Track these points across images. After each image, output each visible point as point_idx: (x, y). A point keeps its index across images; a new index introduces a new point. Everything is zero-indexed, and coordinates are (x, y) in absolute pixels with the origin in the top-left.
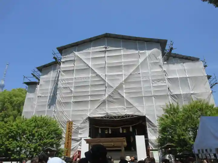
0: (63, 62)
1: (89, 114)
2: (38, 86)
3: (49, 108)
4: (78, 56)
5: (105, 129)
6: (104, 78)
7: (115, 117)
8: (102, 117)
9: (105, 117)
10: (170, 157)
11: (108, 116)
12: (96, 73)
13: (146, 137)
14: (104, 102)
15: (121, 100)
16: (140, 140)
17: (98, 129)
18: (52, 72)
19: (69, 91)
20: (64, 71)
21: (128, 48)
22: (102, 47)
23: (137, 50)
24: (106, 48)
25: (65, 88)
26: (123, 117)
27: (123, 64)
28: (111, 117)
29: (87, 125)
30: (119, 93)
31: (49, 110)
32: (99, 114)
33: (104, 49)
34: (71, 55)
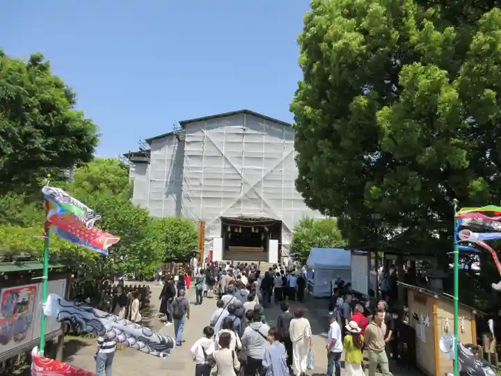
0: (188, 143)
1: (223, 214)
2: (149, 166)
3: (167, 196)
4: (207, 137)
5: (236, 227)
6: (240, 172)
7: (250, 219)
8: (236, 218)
9: (239, 218)
10: (297, 263)
11: (242, 218)
12: (230, 164)
13: (280, 241)
14: (239, 202)
15: (257, 200)
16: (273, 244)
17: (227, 226)
18: (167, 147)
19: (198, 184)
20: (190, 156)
21: (271, 134)
22: (239, 127)
23: (282, 139)
24: (244, 130)
25: (192, 179)
26: (258, 220)
27: (264, 156)
28: (246, 219)
29: (219, 225)
30: (256, 193)
31: (167, 199)
32: (234, 214)
33: (241, 132)
34: (199, 134)
